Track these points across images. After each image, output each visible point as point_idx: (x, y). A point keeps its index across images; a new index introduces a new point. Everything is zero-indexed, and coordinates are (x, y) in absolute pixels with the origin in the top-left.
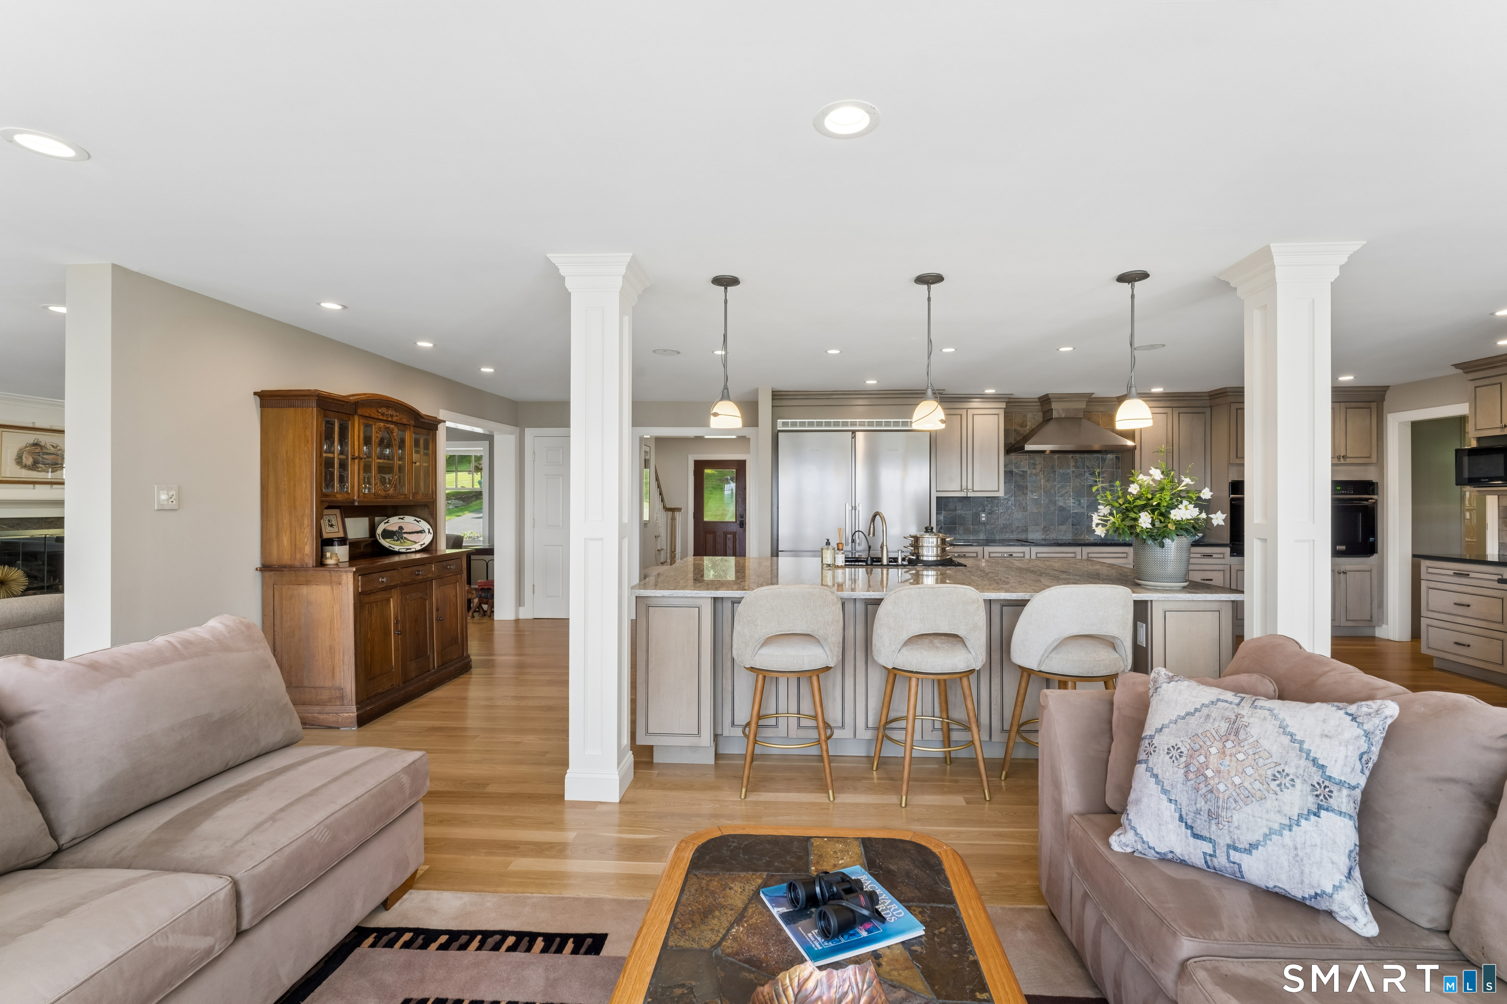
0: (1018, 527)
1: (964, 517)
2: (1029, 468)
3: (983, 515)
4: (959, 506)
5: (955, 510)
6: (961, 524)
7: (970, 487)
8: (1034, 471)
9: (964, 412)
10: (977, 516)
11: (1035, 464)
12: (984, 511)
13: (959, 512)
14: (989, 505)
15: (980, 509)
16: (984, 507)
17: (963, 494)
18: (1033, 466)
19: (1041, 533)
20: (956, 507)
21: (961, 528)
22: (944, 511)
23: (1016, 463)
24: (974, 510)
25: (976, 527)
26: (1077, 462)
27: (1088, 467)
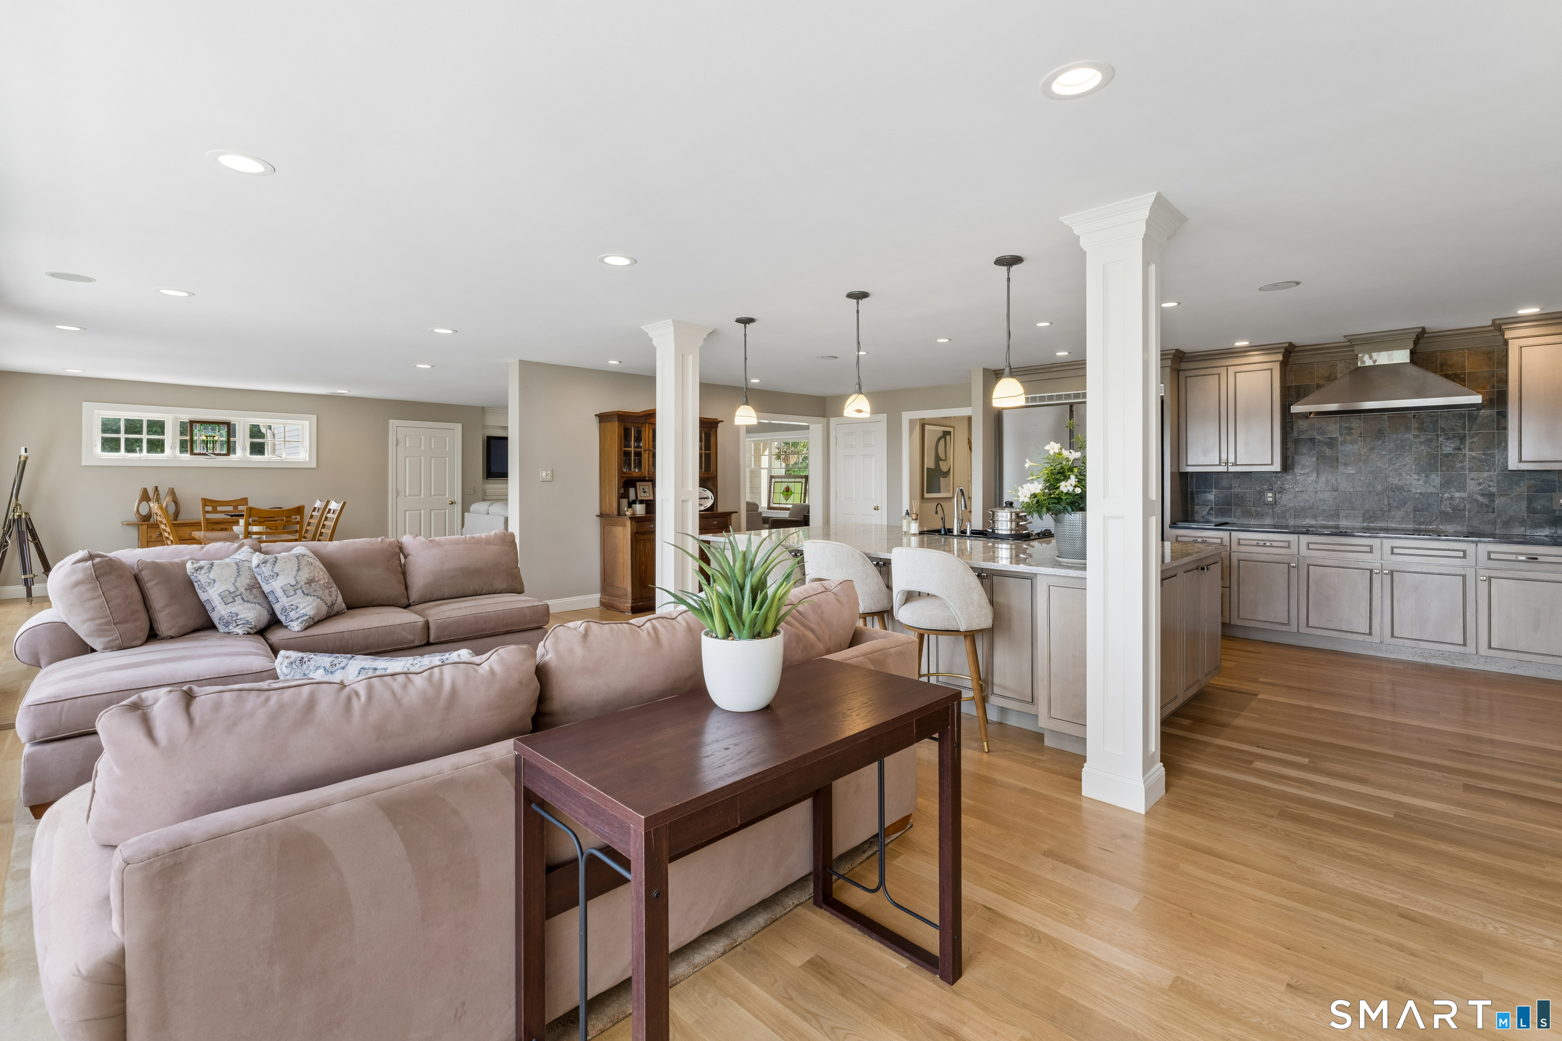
0: (1324, 510)
1: (1242, 496)
2: (1341, 434)
3: (1270, 495)
4: (1236, 483)
5: (1230, 488)
6: (1239, 505)
7: (1231, 459)
8: (1348, 438)
9: (1223, 371)
10: (1261, 494)
11: (1350, 429)
12: (1272, 489)
13: (1237, 490)
14: (1279, 482)
15: (1266, 487)
16: (1271, 485)
17: (1222, 469)
18: (1346, 431)
19: (1361, 519)
20: (1231, 484)
21: (1239, 510)
22: (1215, 488)
23: (1320, 428)
24: (1257, 488)
25: (1259, 509)
26: (1423, 423)
27: (1442, 429)
